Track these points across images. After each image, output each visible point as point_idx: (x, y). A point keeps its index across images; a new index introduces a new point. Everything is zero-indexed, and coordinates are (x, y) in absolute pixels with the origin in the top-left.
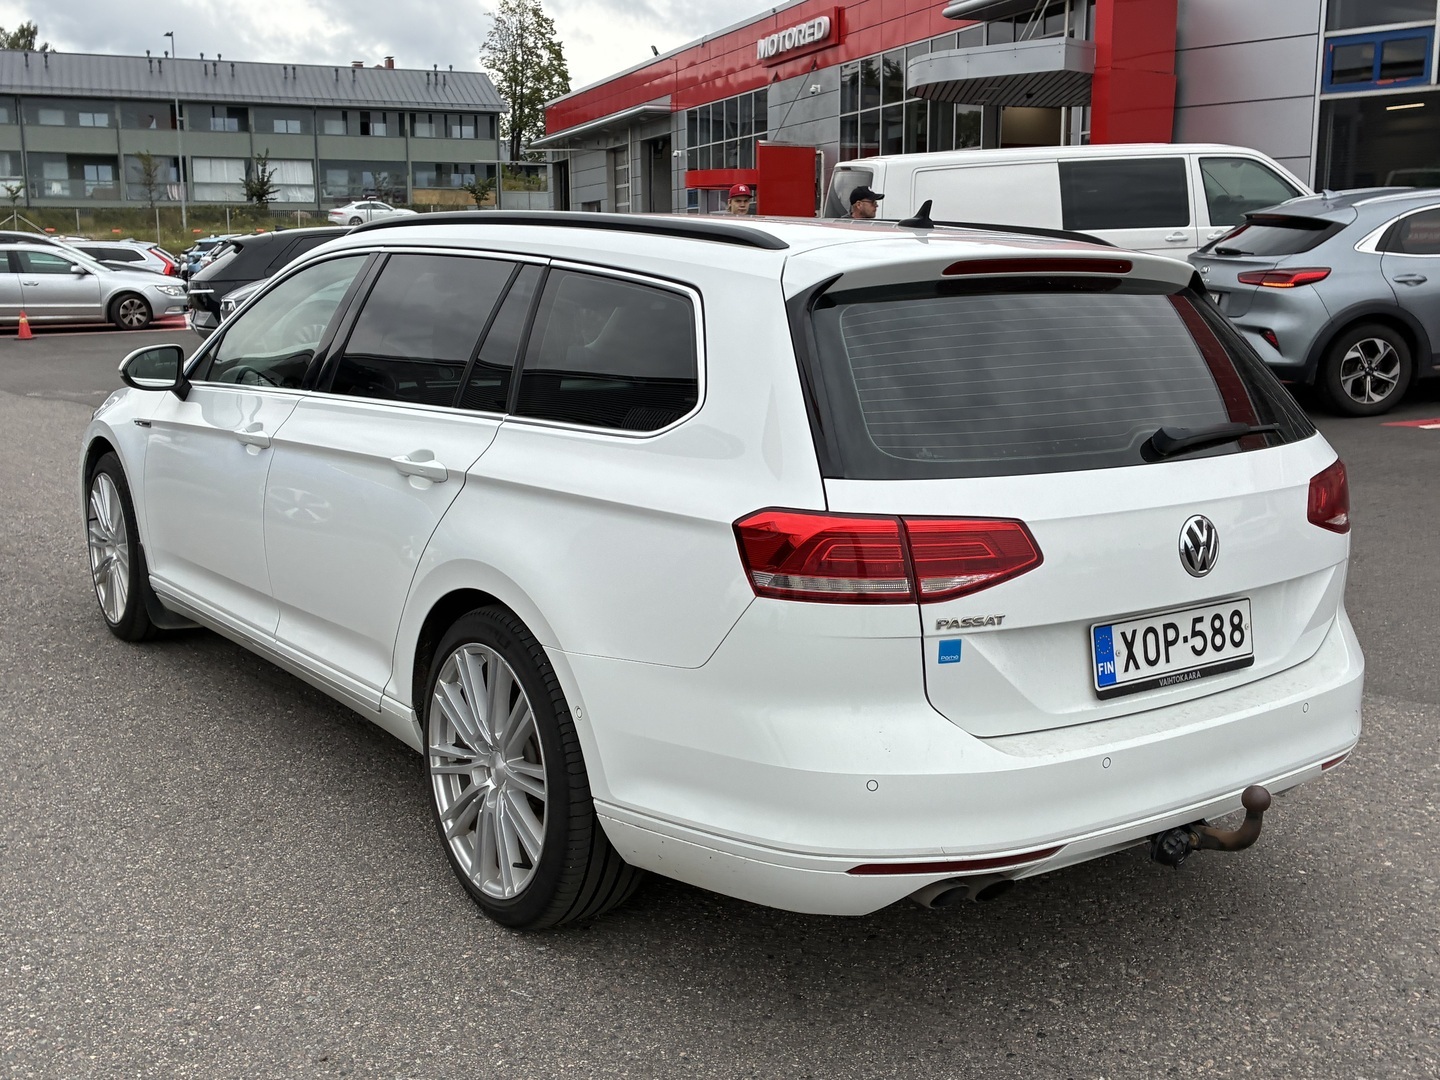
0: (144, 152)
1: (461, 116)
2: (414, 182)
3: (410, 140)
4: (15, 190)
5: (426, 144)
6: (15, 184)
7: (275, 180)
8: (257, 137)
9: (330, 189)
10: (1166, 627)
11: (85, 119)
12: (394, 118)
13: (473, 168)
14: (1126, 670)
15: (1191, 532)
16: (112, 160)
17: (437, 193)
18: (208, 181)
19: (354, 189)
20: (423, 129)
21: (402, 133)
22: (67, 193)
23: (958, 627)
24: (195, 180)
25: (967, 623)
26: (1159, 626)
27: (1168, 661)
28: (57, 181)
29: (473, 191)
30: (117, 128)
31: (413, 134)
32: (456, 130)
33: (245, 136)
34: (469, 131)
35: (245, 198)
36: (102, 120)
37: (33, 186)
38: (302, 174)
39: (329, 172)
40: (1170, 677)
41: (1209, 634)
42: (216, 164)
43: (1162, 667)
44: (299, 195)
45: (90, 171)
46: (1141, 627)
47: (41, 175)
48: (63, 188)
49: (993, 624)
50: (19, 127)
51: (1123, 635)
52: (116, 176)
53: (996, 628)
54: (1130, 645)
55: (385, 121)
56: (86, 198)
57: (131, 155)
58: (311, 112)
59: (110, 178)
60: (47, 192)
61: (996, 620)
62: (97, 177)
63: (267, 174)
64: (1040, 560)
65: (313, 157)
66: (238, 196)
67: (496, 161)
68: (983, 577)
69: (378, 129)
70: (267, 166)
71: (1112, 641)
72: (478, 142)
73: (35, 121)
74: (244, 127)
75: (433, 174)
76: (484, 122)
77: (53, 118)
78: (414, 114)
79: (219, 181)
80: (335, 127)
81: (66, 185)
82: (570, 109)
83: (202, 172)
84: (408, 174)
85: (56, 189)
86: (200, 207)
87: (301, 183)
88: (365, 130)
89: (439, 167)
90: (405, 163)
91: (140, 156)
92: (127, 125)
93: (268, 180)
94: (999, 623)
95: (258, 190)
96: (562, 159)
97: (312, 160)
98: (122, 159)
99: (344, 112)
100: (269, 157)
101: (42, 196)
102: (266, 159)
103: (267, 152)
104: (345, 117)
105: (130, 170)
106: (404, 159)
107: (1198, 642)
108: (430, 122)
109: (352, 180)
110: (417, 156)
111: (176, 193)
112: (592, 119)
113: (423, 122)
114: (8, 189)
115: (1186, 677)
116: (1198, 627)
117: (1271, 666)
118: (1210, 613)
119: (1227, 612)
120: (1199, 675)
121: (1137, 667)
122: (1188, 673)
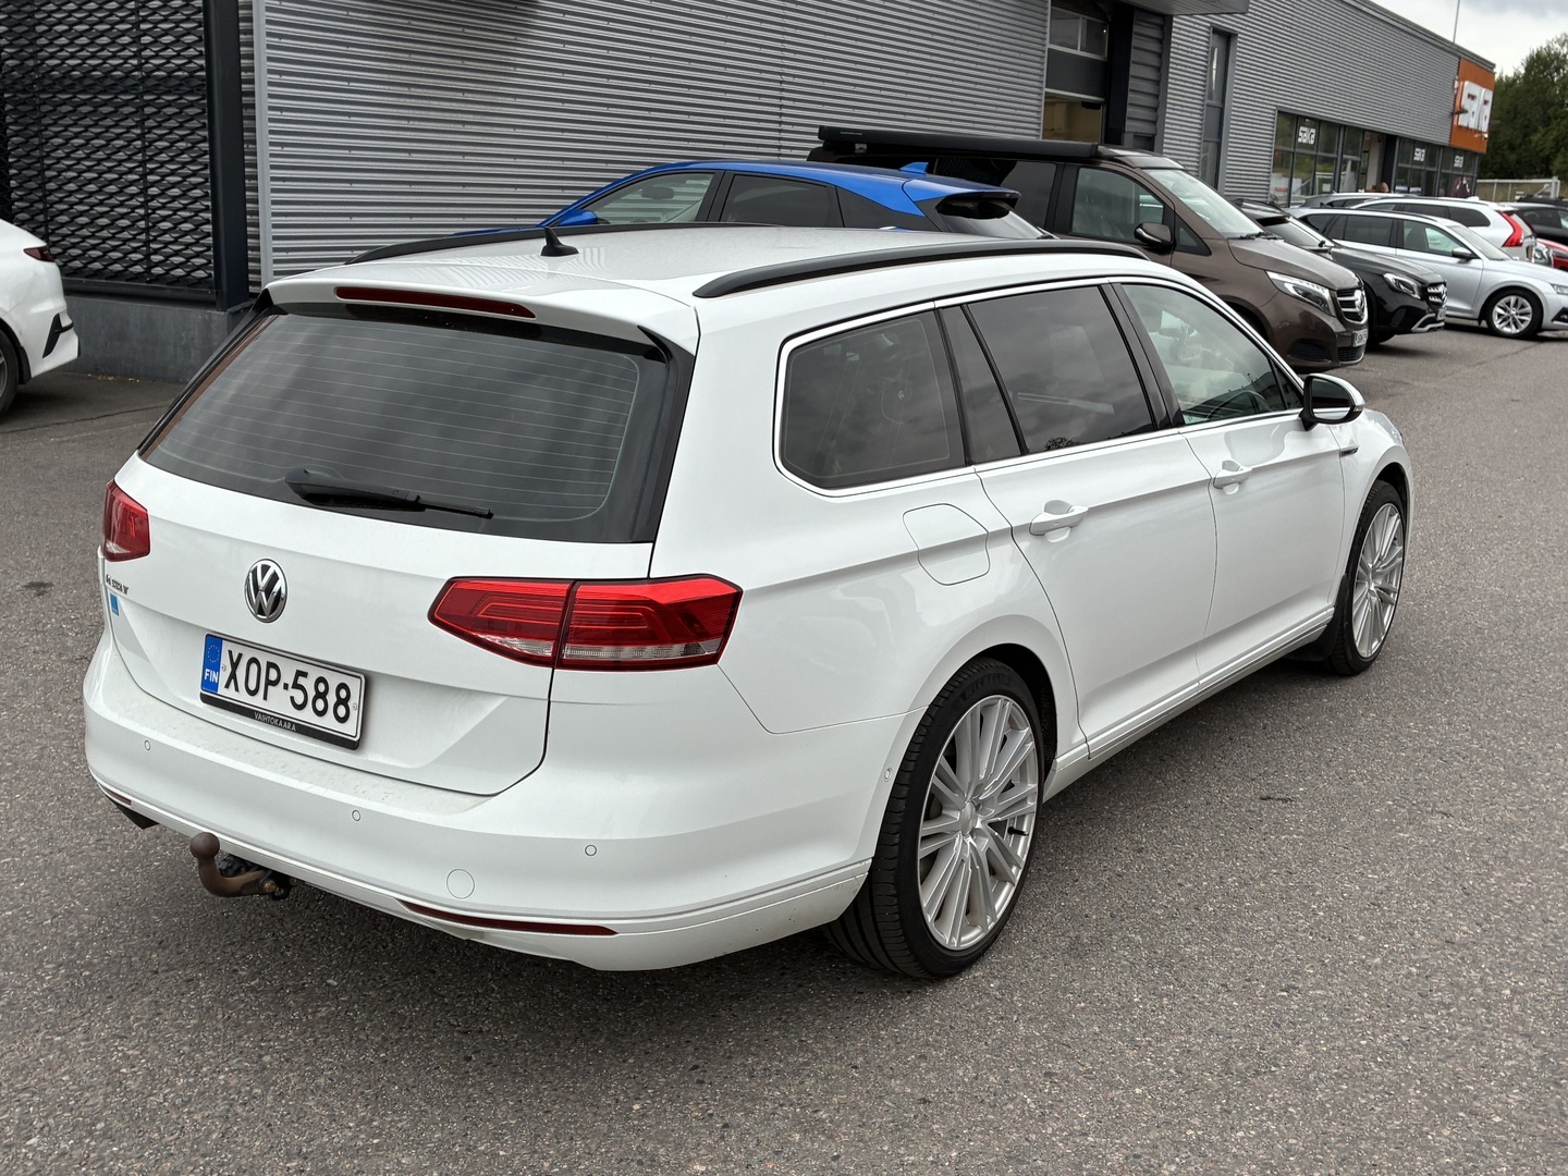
10: (271, 665)
14: (228, 685)
15: (254, 574)
23: (111, 585)
25: (114, 584)
26: (264, 661)
27: (265, 698)
40: (266, 714)
41: (311, 694)
43: (257, 701)
46: (247, 654)
49: (123, 592)
51: (231, 654)
54: (234, 666)
61: (124, 590)
64: (148, 551)
71: (220, 654)
94: (126, 593)
107: (299, 698)
115: (281, 724)
116: (301, 681)
117: (383, 765)
118: (314, 673)
119: (334, 680)
120: (294, 728)
121: (237, 689)
122: (284, 721)
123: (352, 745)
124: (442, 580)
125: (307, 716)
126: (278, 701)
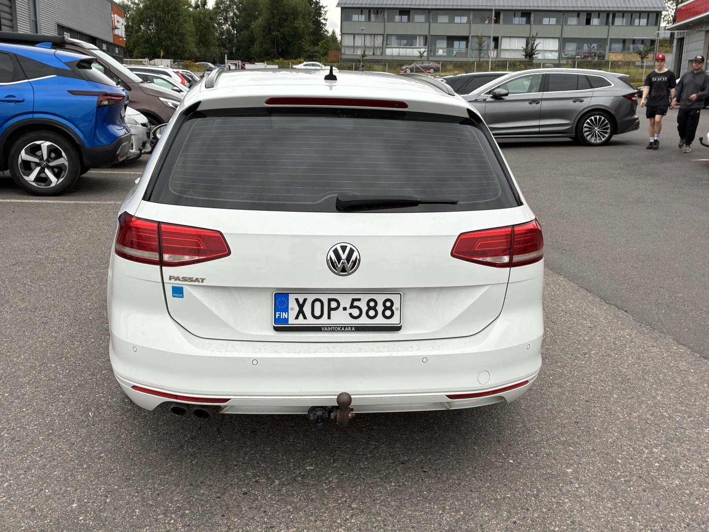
0: (480, 35)
1: (640, 14)
2: (610, 49)
3: (611, 27)
4: (422, 52)
5: (620, 29)
6: (422, 50)
7: (539, 48)
8: (534, 27)
9: (566, 53)
10: (330, 300)
11: (457, 20)
12: (604, 15)
13: (643, 41)
14: (297, 318)
15: (336, 252)
16: (465, 39)
17: (621, 55)
18: (508, 48)
19: (579, 52)
20: (618, 21)
21: (607, 23)
22: (445, 54)
23: (180, 280)
24: (502, 48)
25: (185, 279)
26: (325, 298)
27: (329, 317)
28: (441, 48)
29: (640, 54)
30: (470, 23)
31: (613, 23)
32: (637, 21)
33: (528, 26)
34: (644, 21)
35: (524, 57)
36: (465, 19)
37: (431, 51)
38: (553, 45)
39: (567, 44)
40: (330, 327)
41: (365, 308)
42: (513, 40)
43: (324, 321)
44: (550, 55)
45: (456, 43)
46: (311, 298)
47: (435, 46)
48: (443, 52)
49: (199, 282)
50: (428, 24)
51: (297, 300)
52: (467, 46)
53: (200, 284)
54: (301, 306)
55: (599, 17)
56: (452, 56)
57: (474, 36)
58: (562, 14)
59: (465, 47)
60: (437, 54)
61: (200, 280)
62: (459, 46)
63: (535, 45)
64: (229, 253)
65: (560, 36)
66: (520, 56)
67: (657, 38)
68: (197, 258)
69: (595, 21)
70: (535, 41)
71: (288, 302)
72: (647, 27)
73: (436, 20)
74: (528, 22)
75: (621, 45)
76: (653, 17)
77: (443, 19)
78: (614, 14)
79: (513, 48)
80: (573, 21)
81: (445, 50)
82: (690, 9)
83: (505, 44)
84: (607, 45)
85: (440, 52)
86: (501, 61)
87: (552, 49)
88: (588, 22)
89: (624, 41)
90: (607, 39)
91: (477, 37)
92: (474, 22)
93: (535, 48)
94: (202, 282)
95: (530, 53)
96: (682, 36)
97: (559, 38)
98: (470, 38)
99: (578, 13)
100: (537, 36)
101: (434, 55)
102: (536, 37)
103: (537, 34)
104: (578, 16)
105: (474, 43)
106: (606, 37)
107: (356, 312)
108: (623, 17)
109: (578, 48)
110: (613, 36)
111: (493, 54)
112: (701, 13)
113: (619, 17)
114: (420, 52)
115: (343, 329)
116: (356, 303)
117: (420, 334)
118: (365, 298)
119: (380, 299)
120: (353, 329)
121: (305, 318)
122: (345, 327)
123: (397, 328)
124: (457, 235)
125: (364, 321)
126: (340, 317)
